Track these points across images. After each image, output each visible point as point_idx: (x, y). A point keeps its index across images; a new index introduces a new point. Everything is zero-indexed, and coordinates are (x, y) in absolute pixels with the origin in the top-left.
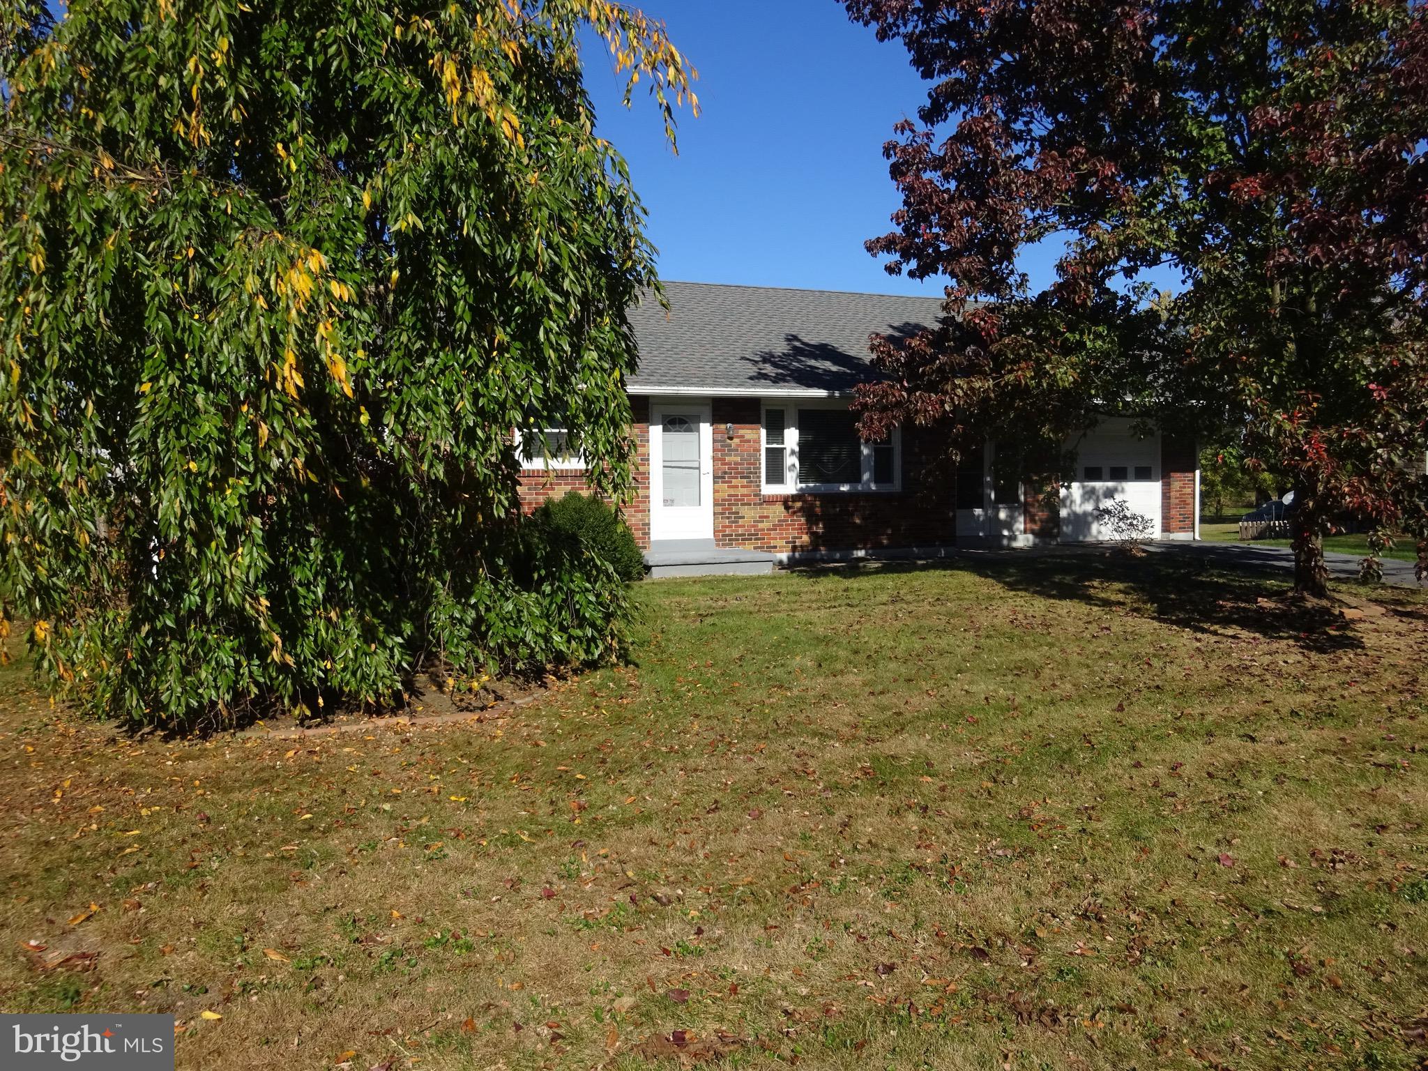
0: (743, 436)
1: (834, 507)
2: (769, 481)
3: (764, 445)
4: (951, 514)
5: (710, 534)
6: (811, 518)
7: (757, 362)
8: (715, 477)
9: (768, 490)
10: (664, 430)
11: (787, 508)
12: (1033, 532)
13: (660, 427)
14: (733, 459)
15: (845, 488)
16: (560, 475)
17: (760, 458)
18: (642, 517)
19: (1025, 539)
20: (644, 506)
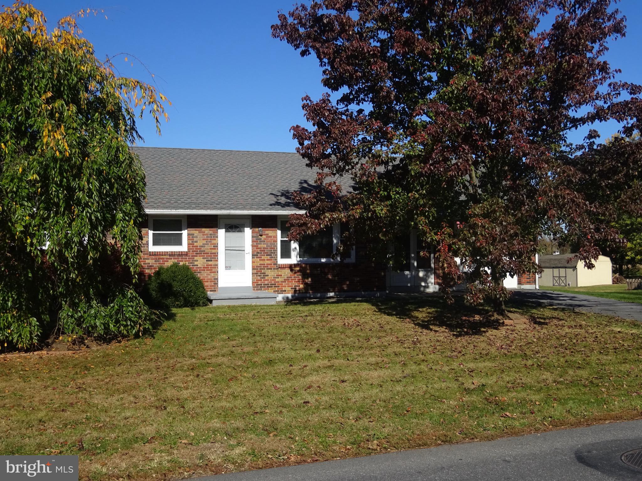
0: (268, 234)
1: (317, 270)
2: (282, 257)
3: (279, 238)
4: (383, 274)
5: (250, 284)
6: (305, 276)
7: (278, 196)
8: (253, 255)
9: (281, 261)
10: (226, 232)
11: (292, 270)
12: (438, 284)
13: (224, 230)
14: (262, 246)
15: (323, 260)
16: (171, 254)
17: (277, 245)
18: (214, 275)
19: (434, 288)
20: (215, 270)
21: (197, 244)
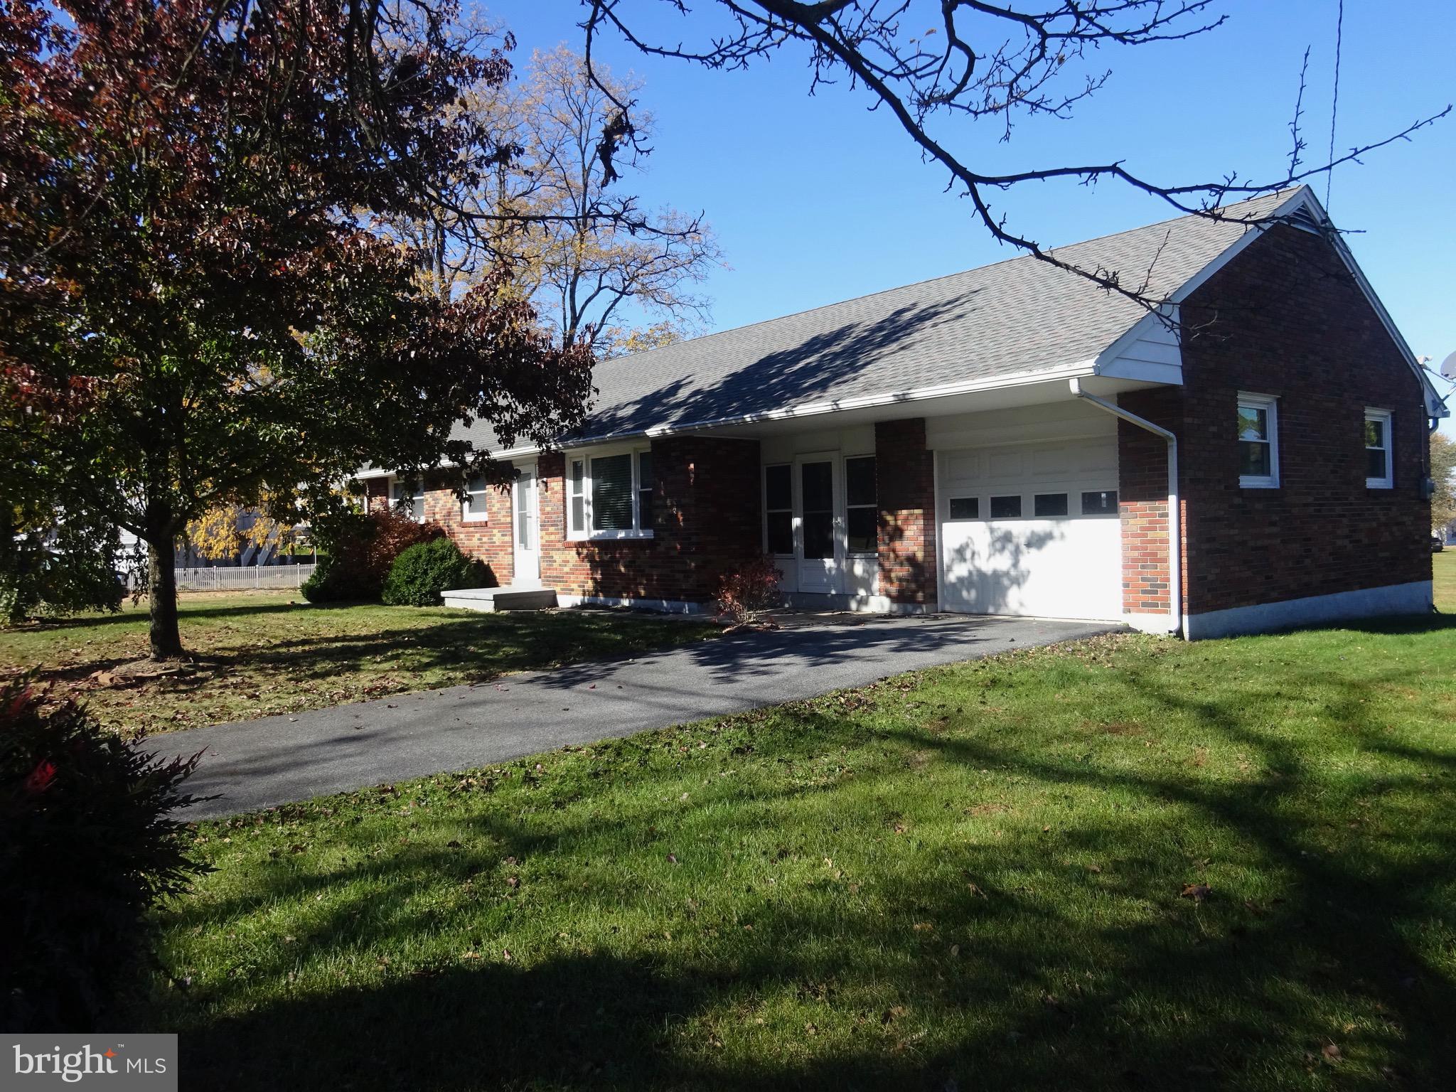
0: (553, 489)
1: (607, 554)
2: (575, 528)
8: (540, 526)
9: (574, 536)
11: (579, 554)
13: (518, 484)
14: (548, 509)
15: (621, 535)
16: (475, 525)
17: (565, 507)
18: (508, 559)
19: (878, 604)
20: (510, 550)
21: (495, 509)
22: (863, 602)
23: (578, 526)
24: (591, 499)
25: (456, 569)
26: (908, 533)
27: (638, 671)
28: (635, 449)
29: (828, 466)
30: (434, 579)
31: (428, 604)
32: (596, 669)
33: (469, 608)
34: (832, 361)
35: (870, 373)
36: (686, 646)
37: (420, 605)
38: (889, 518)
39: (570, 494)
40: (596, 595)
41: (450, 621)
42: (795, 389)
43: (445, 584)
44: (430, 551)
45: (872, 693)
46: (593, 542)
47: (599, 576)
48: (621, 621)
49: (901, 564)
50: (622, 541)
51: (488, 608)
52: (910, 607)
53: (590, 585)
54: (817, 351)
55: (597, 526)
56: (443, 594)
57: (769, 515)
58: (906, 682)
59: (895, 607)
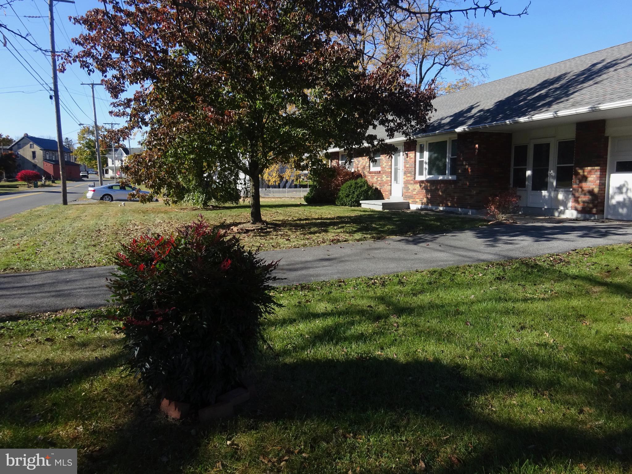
0: (410, 157)
1: (433, 186)
8: (404, 173)
9: (418, 178)
11: (421, 186)
12: (576, 209)
14: (407, 166)
15: (441, 178)
16: (375, 173)
17: (415, 165)
18: (389, 187)
19: (570, 213)
20: (390, 184)
21: (384, 166)
22: (562, 212)
23: (421, 173)
24: (427, 161)
25: (366, 192)
26: (589, 179)
27: (448, 239)
28: (450, 138)
29: (548, 145)
30: (357, 195)
31: (354, 206)
32: (429, 237)
33: (372, 208)
34: (554, 92)
35: (576, 97)
36: (471, 229)
37: (351, 206)
38: (580, 171)
39: (418, 159)
40: (428, 205)
41: (364, 213)
42: (533, 106)
43: (362, 198)
44: (356, 183)
45: (568, 256)
46: (427, 181)
47: (429, 196)
48: (439, 217)
49: (585, 194)
50: (441, 180)
51: (380, 208)
52: (587, 216)
53: (425, 200)
54: (546, 87)
55: (430, 173)
56: (361, 202)
57: (514, 169)
58: (586, 252)
59: (579, 216)
